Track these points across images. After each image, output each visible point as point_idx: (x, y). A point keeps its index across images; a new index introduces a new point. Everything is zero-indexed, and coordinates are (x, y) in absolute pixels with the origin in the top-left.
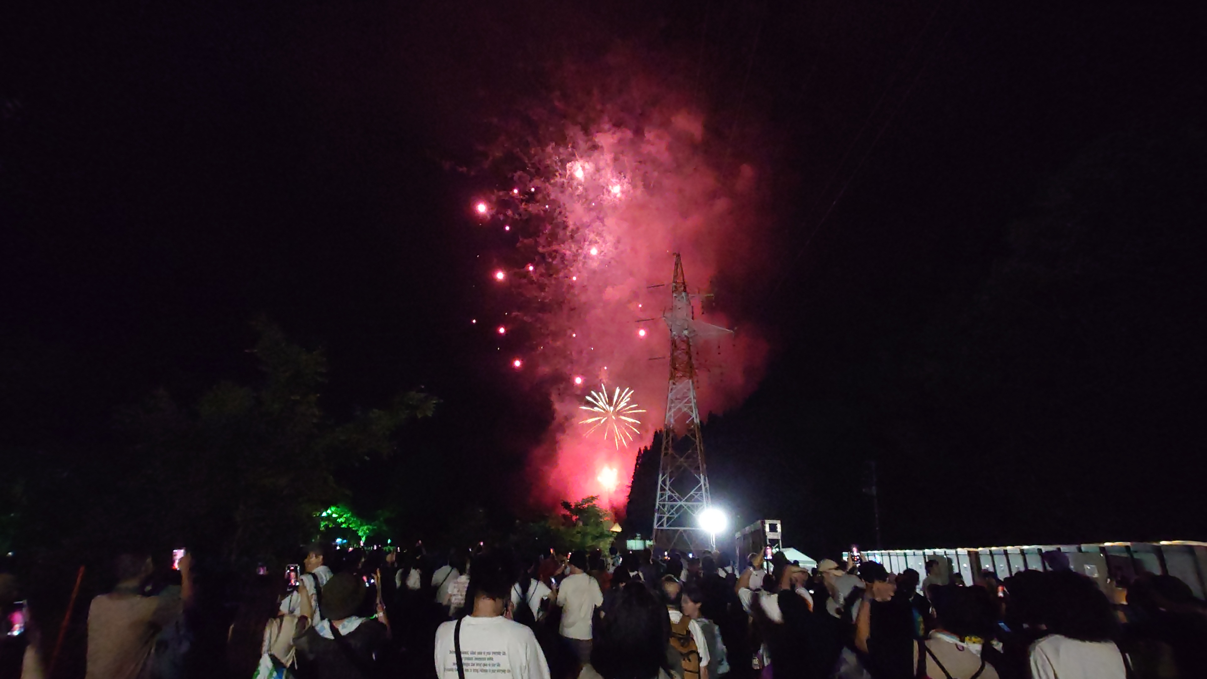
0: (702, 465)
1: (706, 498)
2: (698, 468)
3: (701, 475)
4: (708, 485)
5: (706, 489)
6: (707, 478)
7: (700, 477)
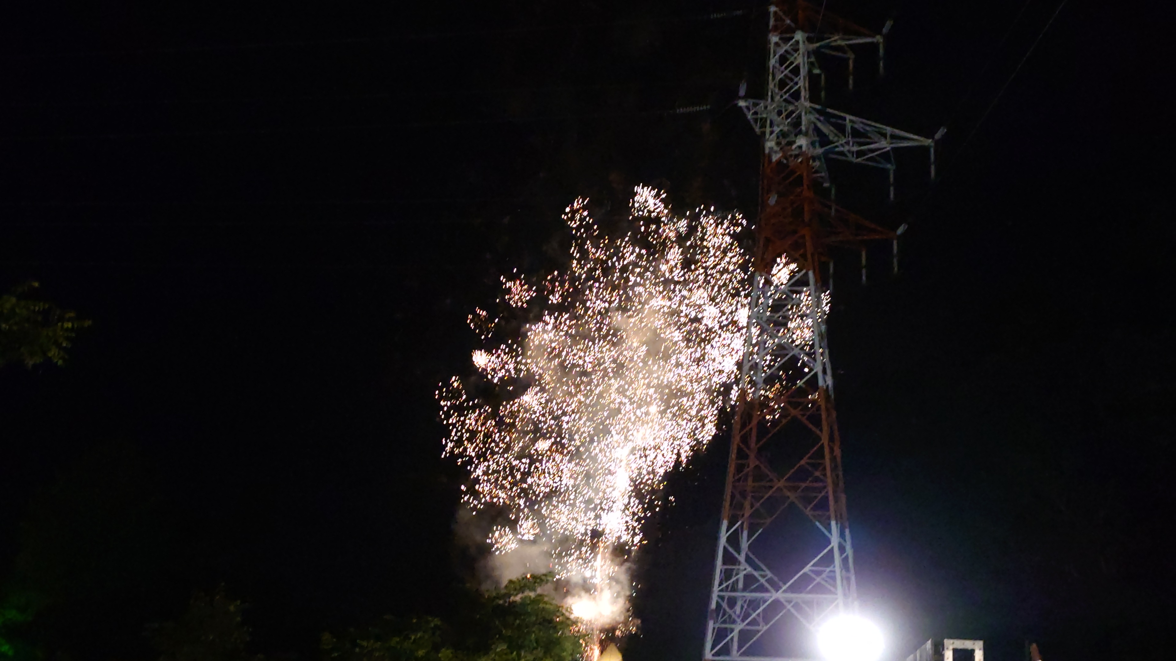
0: (836, 500)
1: (845, 582)
2: (823, 505)
3: (833, 523)
4: (849, 551)
5: (845, 561)
6: (847, 531)
7: (830, 531)
